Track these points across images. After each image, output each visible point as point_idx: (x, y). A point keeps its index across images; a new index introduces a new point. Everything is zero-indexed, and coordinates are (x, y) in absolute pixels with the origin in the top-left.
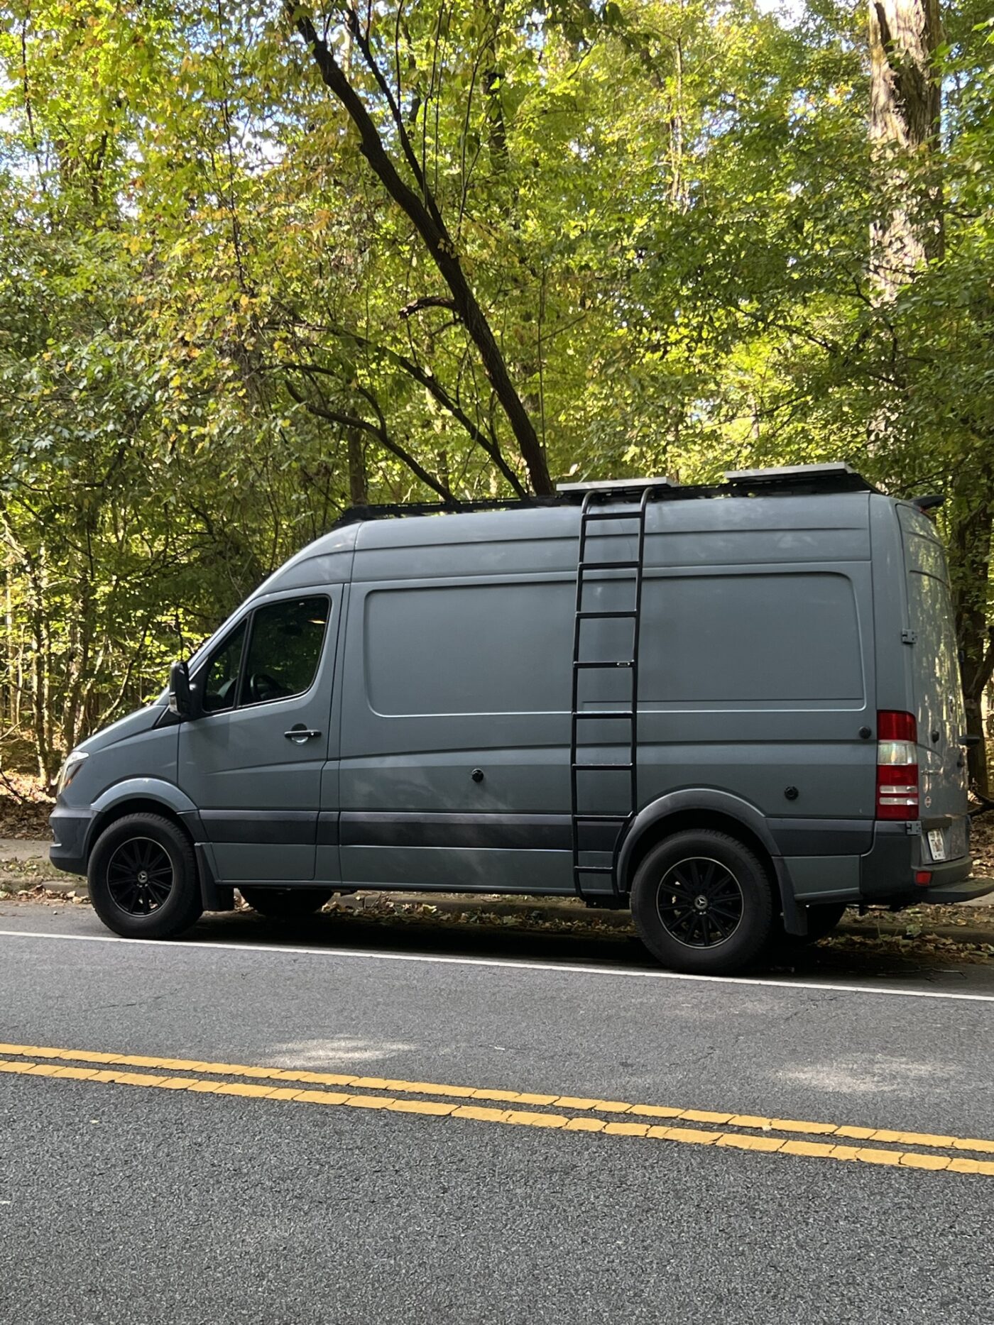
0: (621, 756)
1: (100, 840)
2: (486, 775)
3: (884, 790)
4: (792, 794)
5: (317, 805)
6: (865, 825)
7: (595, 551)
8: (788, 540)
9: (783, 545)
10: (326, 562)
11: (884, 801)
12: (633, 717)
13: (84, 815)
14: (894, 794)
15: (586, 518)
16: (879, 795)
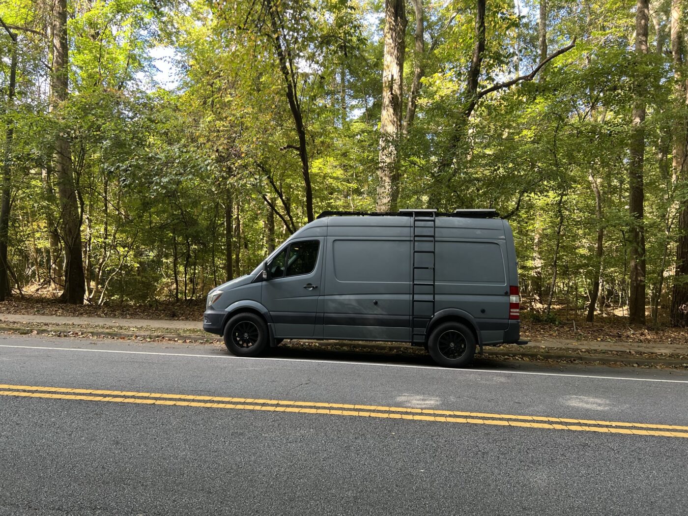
0: (430, 297)
1: (229, 322)
2: (379, 303)
3: (512, 310)
4: (483, 311)
5: (315, 311)
6: (506, 321)
7: (418, 231)
8: (478, 232)
9: (477, 233)
10: (318, 229)
11: (512, 314)
12: (434, 285)
13: (222, 313)
14: (515, 312)
15: (415, 221)
16: (510, 312)
